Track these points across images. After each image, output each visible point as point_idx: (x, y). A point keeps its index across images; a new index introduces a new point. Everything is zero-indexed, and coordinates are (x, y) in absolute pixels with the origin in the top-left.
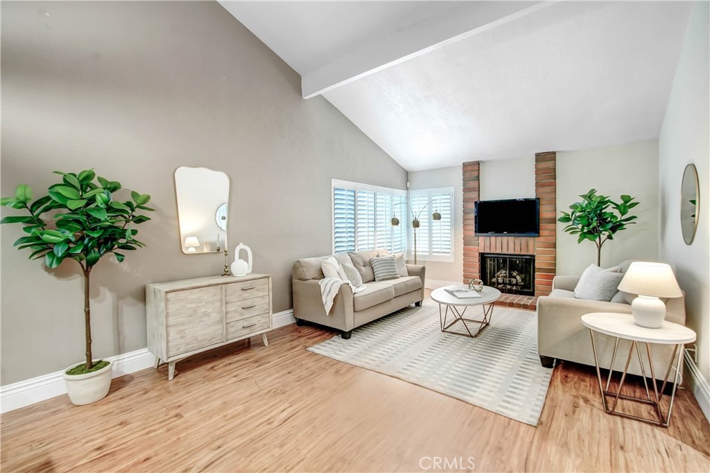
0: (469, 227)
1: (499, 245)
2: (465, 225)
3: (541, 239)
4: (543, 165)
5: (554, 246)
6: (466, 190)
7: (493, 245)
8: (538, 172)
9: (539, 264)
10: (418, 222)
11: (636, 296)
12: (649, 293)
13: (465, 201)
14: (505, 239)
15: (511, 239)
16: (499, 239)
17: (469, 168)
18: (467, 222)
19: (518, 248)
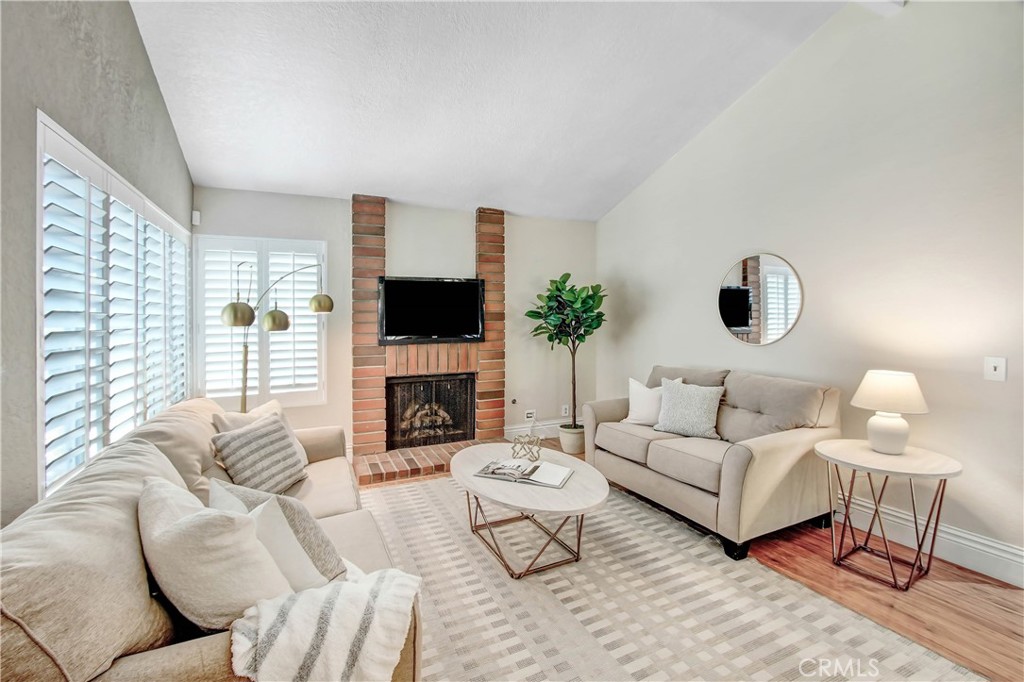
0: (365, 328)
1: (422, 360)
2: (356, 323)
3: (486, 345)
4: (488, 228)
5: (502, 355)
6: (359, 251)
7: (413, 361)
8: (481, 238)
9: (481, 386)
10: (286, 317)
11: (873, 413)
12: (889, 408)
13: (357, 273)
14: (433, 348)
15: (443, 348)
16: (423, 348)
17: (367, 209)
18: (362, 317)
19: (454, 363)
